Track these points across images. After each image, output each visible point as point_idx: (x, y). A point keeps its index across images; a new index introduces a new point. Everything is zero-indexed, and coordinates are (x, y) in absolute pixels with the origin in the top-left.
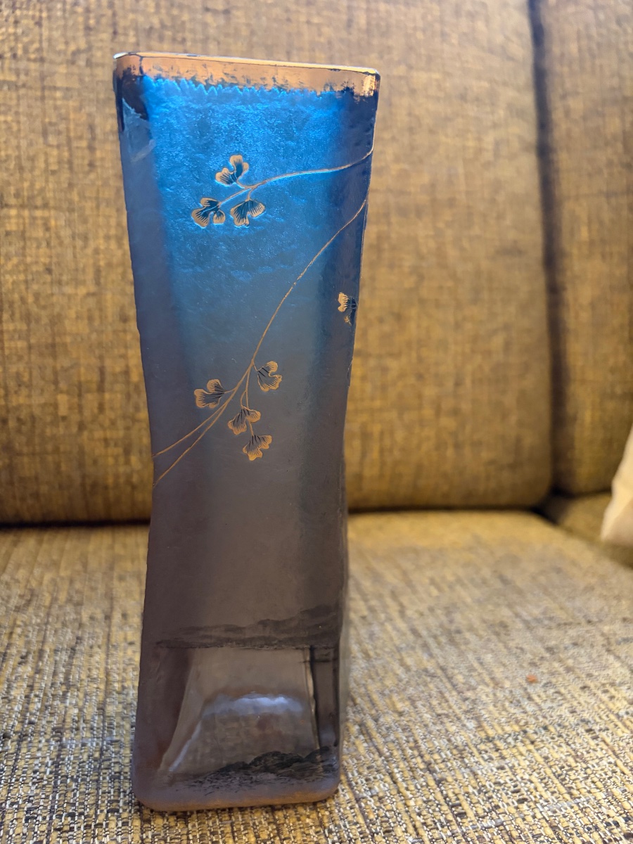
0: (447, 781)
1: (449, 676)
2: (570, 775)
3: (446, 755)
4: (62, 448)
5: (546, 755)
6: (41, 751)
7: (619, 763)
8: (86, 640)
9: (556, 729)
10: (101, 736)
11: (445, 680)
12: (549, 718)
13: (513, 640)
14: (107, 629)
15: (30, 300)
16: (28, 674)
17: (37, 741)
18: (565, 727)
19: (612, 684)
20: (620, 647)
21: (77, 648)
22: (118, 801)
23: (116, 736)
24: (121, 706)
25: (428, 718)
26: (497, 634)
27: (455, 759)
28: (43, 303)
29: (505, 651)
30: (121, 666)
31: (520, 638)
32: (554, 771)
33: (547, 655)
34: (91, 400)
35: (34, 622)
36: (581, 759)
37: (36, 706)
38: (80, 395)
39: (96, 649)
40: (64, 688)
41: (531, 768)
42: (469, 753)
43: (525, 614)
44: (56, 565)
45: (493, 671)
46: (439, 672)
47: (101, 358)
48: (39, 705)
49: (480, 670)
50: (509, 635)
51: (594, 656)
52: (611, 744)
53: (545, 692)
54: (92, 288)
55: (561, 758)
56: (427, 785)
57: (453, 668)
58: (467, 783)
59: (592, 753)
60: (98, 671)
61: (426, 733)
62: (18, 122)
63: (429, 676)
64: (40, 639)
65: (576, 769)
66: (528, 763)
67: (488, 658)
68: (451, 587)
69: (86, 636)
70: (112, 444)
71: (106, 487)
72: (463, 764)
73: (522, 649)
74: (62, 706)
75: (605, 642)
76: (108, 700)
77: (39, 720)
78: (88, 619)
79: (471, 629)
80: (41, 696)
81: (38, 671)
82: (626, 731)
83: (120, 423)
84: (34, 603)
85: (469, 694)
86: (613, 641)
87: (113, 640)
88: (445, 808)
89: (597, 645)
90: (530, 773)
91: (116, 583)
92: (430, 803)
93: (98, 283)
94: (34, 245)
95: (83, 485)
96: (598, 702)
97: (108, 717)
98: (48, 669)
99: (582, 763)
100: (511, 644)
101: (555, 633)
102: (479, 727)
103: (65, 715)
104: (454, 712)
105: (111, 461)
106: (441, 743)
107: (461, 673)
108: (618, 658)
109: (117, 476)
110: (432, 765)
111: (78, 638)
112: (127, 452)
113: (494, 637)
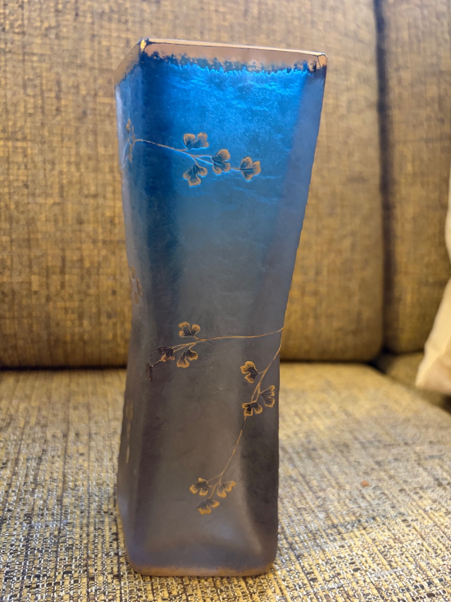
0: (304, 556)
1: (308, 481)
2: (390, 552)
3: (304, 537)
4: (34, 314)
5: (373, 537)
6: (16, 530)
7: (425, 544)
8: (50, 452)
9: (381, 519)
10: (59, 519)
11: (304, 484)
12: (376, 511)
13: (353, 456)
14: (64, 444)
15: (12, 207)
16: (8, 476)
17: (13, 523)
18: (387, 518)
19: (421, 488)
20: (427, 462)
21: (43, 458)
22: (71, 565)
23: (70, 519)
24: (73, 499)
25: (291, 511)
26: (342, 452)
27: (309, 540)
28: (21, 209)
29: (347, 464)
30: (74, 471)
31: (357, 454)
32: (379, 548)
33: (376, 467)
34: (55, 279)
35: (12, 438)
36: (398, 541)
37: (13, 498)
38: (47, 276)
39: (56, 458)
40: (33, 486)
41: (363, 547)
42: (320, 535)
43: (361, 438)
44: (28, 398)
45: (338, 478)
46: (300, 478)
47: (63, 250)
48: (15, 498)
49: (329, 477)
50: (350, 452)
51: (409, 468)
52: (419, 530)
53: (374, 493)
54: (57, 200)
55: (384, 540)
56: (290, 560)
57: (310, 475)
58: (318, 557)
59: (406, 537)
60: (57, 474)
61: (290, 522)
62: (6, 78)
63: (293, 481)
64: (17, 451)
65: (394, 547)
66: (361, 543)
67: (335, 468)
68: (310, 417)
69: (50, 449)
70: (70, 311)
71: (65, 343)
72: (316, 544)
73: (359, 462)
74: (32, 499)
75: (417, 458)
76: (64, 494)
77: (15, 508)
78: (51, 437)
79: (323, 448)
80: (17, 491)
81: (15, 473)
82: (430, 521)
83: (76, 297)
84: (12, 425)
85: (321, 494)
86: (422, 457)
87: (69, 452)
88: (302, 575)
89: (411, 460)
90: (363, 550)
91: (71, 411)
92: (291, 572)
93: (62, 196)
94: (16, 167)
95: (49, 341)
96: (411, 501)
97: (65, 506)
98: (22, 472)
99: (399, 544)
100: (352, 459)
101: (382, 451)
102: (327, 517)
103: (33, 505)
104: (310, 506)
105: (69, 323)
106: (300, 529)
107: (315, 479)
108: (425, 469)
109: (73, 335)
110: (294, 545)
111: (44, 450)
112: (81, 317)
113: (339, 454)
